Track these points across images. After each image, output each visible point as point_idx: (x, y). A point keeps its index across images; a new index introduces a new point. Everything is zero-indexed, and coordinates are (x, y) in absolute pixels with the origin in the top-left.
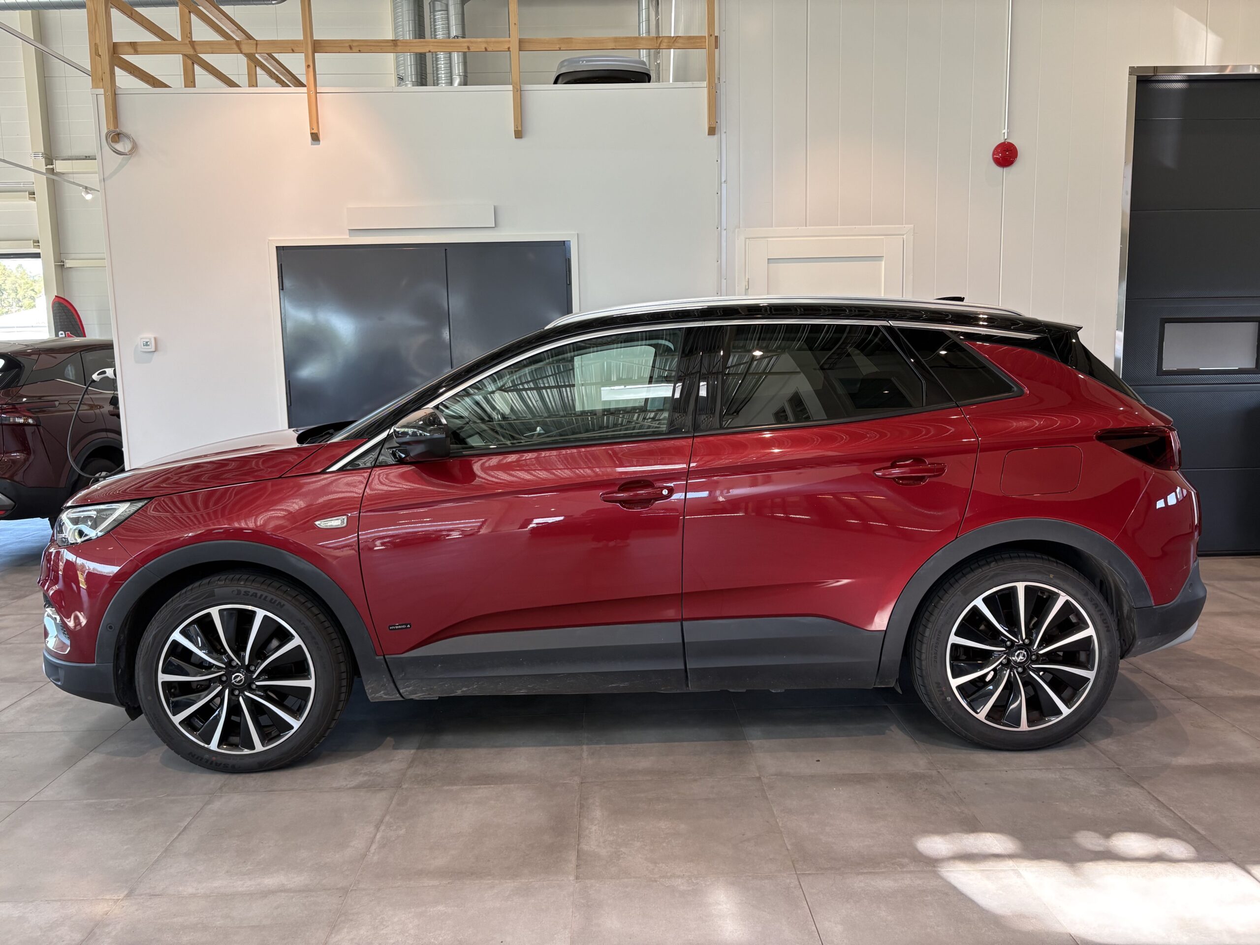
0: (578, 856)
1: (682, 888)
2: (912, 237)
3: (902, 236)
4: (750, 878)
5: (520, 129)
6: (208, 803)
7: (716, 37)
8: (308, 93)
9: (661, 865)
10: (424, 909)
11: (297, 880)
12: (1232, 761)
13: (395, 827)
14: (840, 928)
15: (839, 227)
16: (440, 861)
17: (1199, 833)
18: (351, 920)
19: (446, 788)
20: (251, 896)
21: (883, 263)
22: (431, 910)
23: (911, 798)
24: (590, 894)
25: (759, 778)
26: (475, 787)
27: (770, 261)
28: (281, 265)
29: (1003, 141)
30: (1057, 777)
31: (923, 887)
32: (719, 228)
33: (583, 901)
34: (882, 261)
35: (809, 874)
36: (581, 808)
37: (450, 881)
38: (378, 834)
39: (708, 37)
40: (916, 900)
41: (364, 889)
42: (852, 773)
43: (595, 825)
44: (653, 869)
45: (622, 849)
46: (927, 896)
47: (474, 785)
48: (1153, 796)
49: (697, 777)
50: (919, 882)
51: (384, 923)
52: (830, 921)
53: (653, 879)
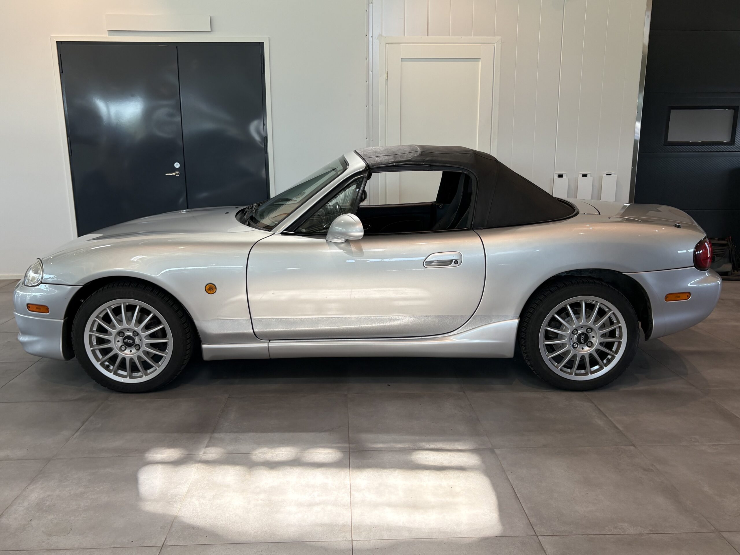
2: (500, 45)
3: (493, 45)
15: (450, 37)
21: (480, 62)
27: (402, 59)
28: (60, 54)
32: (368, 36)
34: (479, 61)
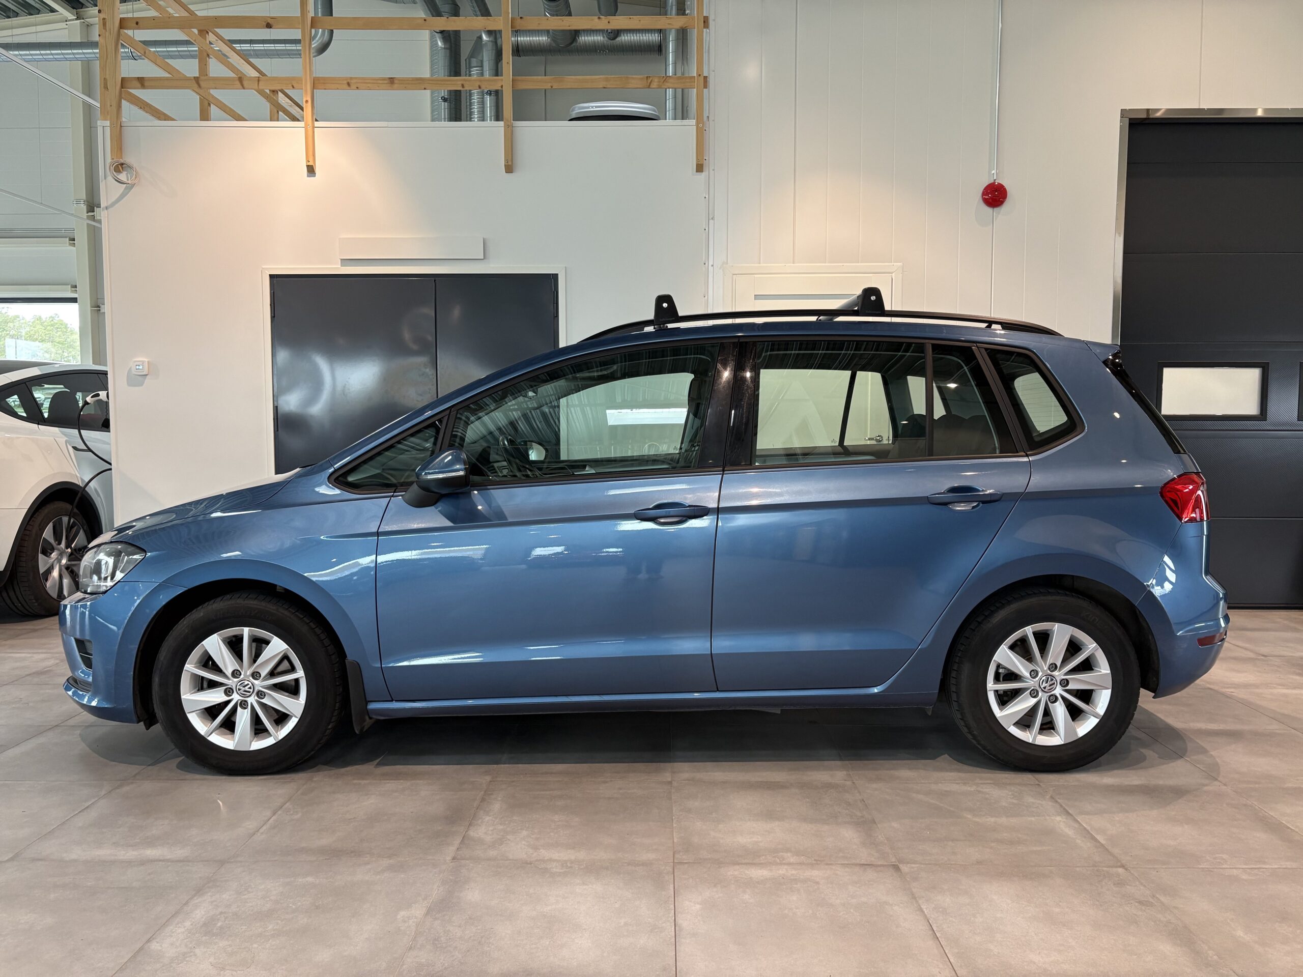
0: (462, 842)
1: (554, 870)
4: (626, 864)
5: (510, 163)
6: (118, 787)
7: (705, 78)
8: (306, 128)
9: (541, 850)
10: (292, 879)
11: (179, 852)
12: (1161, 782)
13: (292, 812)
14: (698, 906)
16: (326, 841)
17: (1099, 842)
18: (218, 886)
19: (355, 781)
20: (129, 863)
22: (300, 880)
23: (816, 803)
24: (461, 872)
25: (670, 783)
26: (385, 781)
29: (993, 182)
30: (972, 790)
31: (796, 876)
33: (451, 878)
35: (686, 863)
36: (481, 802)
37: (328, 857)
38: (272, 818)
39: (697, 77)
40: (785, 887)
41: (241, 862)
42: (766, 781)
43: (490, 816)
44: (532, 854)
45: (508, 837)
46: (796, 884)
47: (385, 780)
48: (1064, 809)
49: (609, 780)
50: (794, 872)
51: (249, 890)
52: (691, 901)
53: (528, 862)
